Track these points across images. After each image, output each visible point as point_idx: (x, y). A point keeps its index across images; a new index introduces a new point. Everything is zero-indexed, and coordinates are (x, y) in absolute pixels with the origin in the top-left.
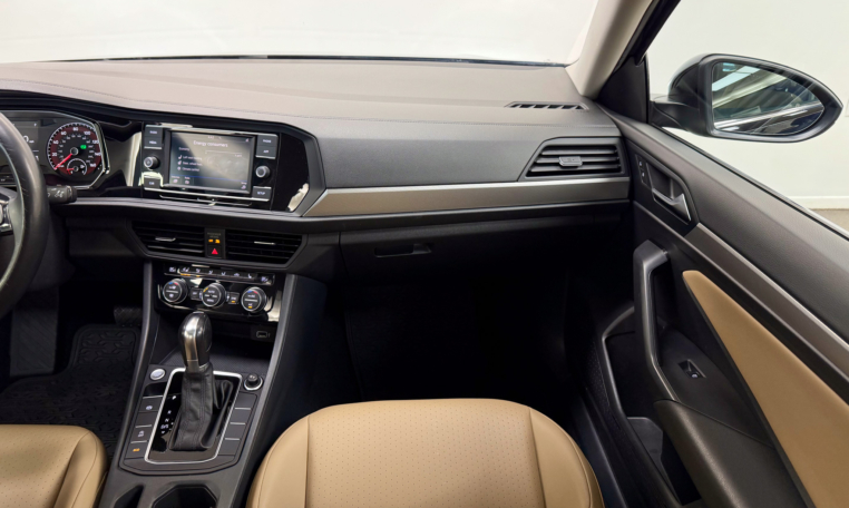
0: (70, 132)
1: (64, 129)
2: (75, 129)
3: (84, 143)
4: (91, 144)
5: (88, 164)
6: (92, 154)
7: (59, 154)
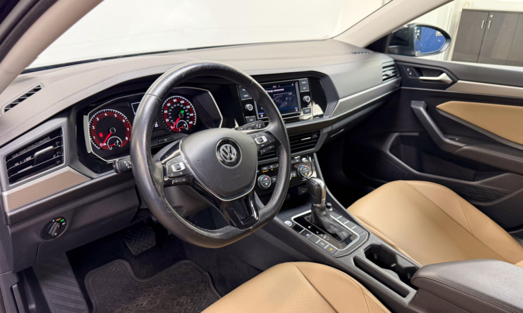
0: (173, 103)
1: (168, 102)
2: (175, 101)
3: (182, 109)
4: (186, 109)
5: (188, 123)
6: (189, 115)
7: (170, 119)
